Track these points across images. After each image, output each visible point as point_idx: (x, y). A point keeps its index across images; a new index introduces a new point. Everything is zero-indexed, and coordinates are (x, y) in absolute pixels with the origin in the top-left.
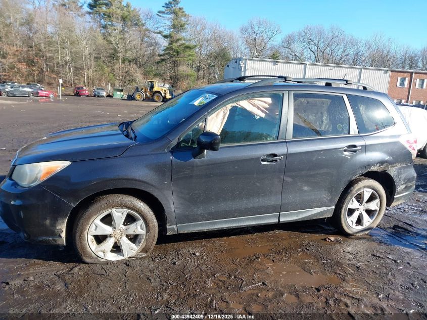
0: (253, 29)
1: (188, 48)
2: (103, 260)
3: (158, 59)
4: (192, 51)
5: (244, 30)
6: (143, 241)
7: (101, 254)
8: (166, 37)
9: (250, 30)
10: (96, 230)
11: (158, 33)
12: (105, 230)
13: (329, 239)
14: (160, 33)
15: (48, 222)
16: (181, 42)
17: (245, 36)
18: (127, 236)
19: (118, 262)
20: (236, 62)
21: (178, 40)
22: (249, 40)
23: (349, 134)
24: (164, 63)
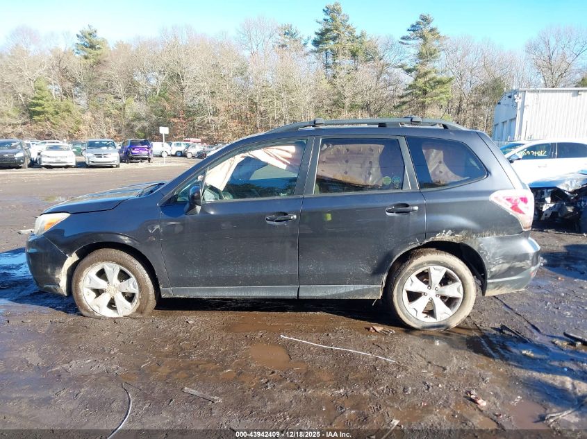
0: (547, 44)
1: (440, 82)
2: (98, 315)
3: (397, 102)
4: (445, 87)
5: (531, 48)
6: (136, 300)
7: (96, 309)
8: (409, 71)
9: (542, 46)
10: (90, 283)
11: (399, 67)
12: (98, 284)
13: (374, 329)
14: (402, 67)
15: (49, 270)
16: (430, 76)
17: (535, 57)
18: (124, 294)
19: (111, 318)
20: (510, 97)
21: (426, 74)
22: (540, 62)
23: (402, 189)
24: (404, 107)
